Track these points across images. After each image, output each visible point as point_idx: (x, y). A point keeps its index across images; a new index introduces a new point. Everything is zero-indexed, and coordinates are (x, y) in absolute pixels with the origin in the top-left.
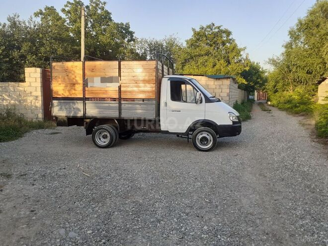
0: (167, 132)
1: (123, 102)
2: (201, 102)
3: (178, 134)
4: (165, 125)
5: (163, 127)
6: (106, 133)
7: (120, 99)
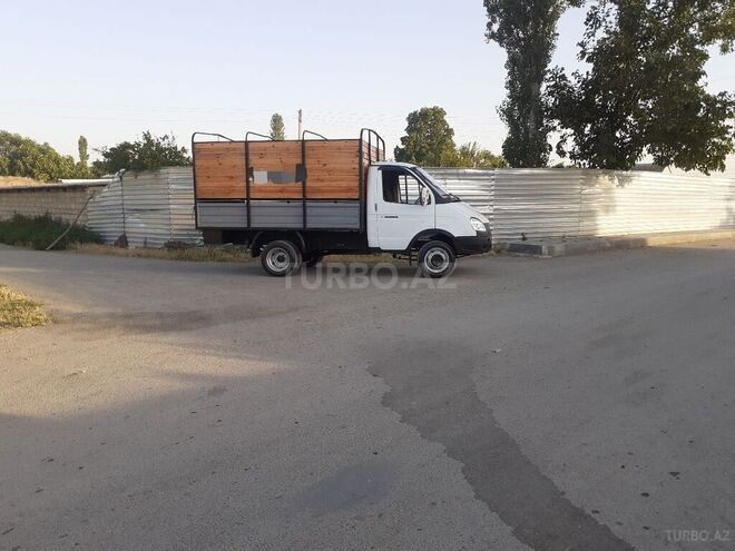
0: (378, 251)
1: (308, 204)
2: (429, 203)
3: (394, 253)
4: (375, 239)
5: (373, 241)
6: (281, 254)
7: (305, 199)
